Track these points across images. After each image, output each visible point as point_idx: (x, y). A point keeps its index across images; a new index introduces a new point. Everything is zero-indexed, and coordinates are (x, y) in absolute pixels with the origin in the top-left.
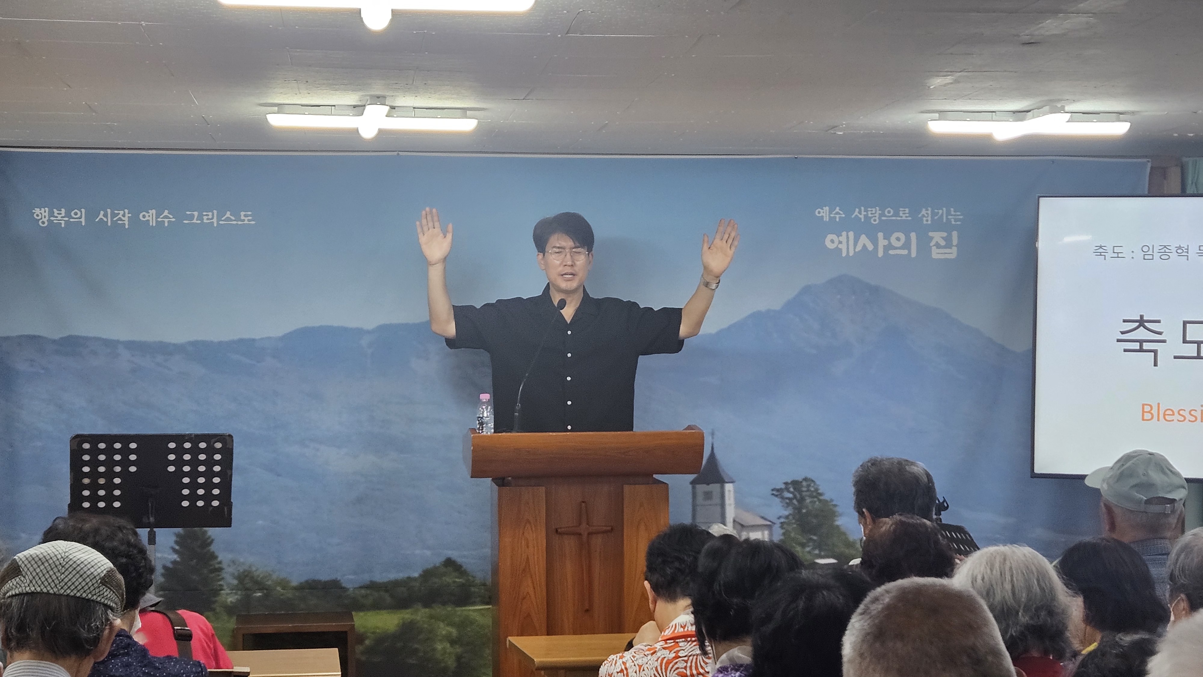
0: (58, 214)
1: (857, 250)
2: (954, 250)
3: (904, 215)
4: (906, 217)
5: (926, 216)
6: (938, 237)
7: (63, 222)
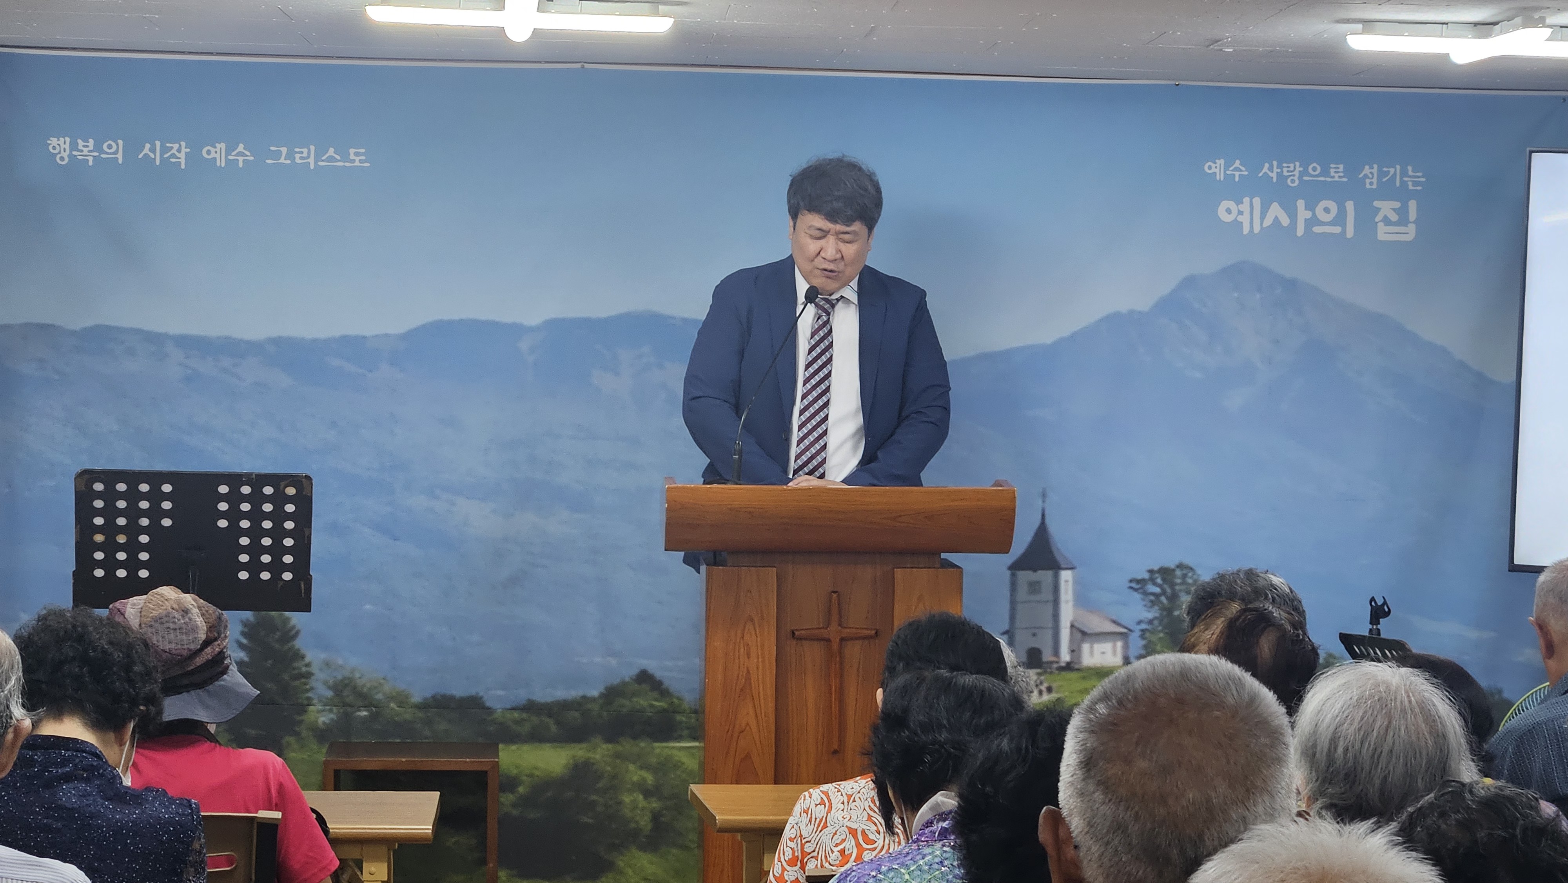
0: (84, 146)
1: (1265, 225)
2: (1412, 229)
3: (1337, 175)
4: (1340, 177)
5: (1370, 176)
6: (1387, 208)
7: (91, 159)
